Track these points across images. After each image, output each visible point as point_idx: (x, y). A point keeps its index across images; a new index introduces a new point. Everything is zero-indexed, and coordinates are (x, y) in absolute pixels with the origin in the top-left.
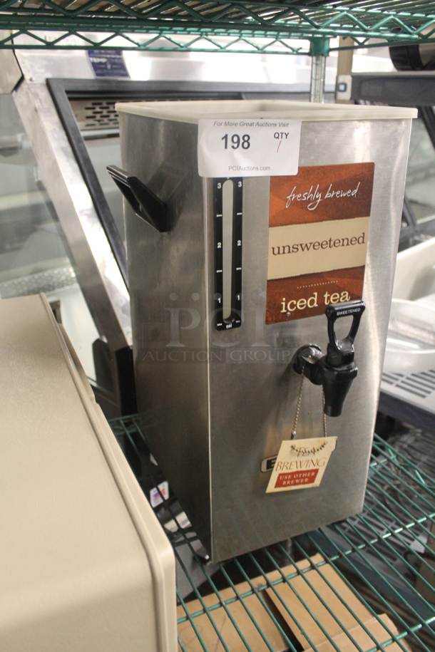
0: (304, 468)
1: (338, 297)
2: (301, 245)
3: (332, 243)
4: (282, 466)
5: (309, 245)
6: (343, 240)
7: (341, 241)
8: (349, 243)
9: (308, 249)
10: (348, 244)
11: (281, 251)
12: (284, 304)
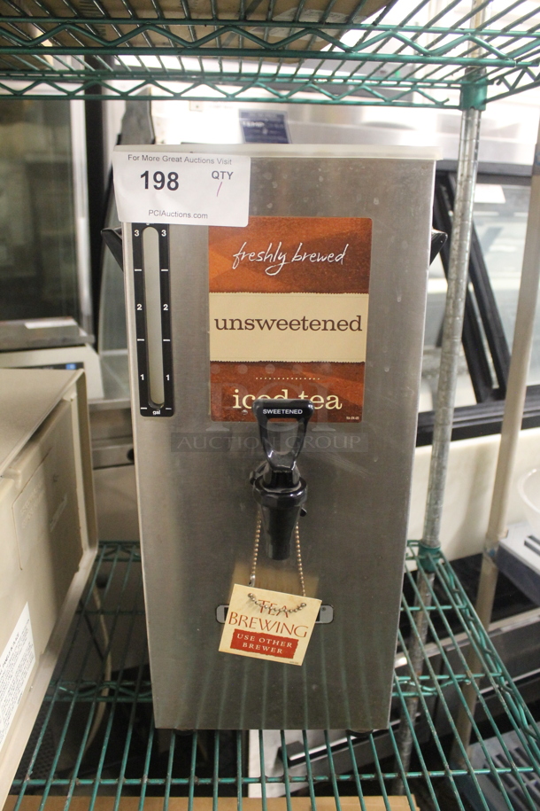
0: (273, 632)
1: (322, 401)
2: (258, 321)
3: (307, 324)
4: (238, 619)
5: (270, 322)
6: (325, 322)
7: (322, 323)
8: (336, 327)
9: (270, 328)
10: (333, 329)
11: (229, 326)
12: (237, 397)
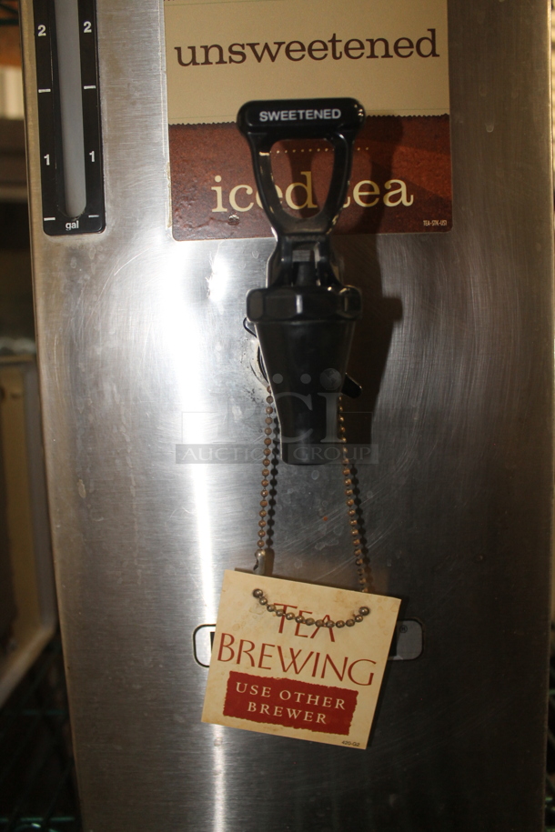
0: (305, 677)
1: (377, 191)
2: (252, 46)
3: (340, 47)
4: (236, 647)
5: (274, 49)
6: (372, 43)
7: (367, 45)
8: (392, 52)
9: (273, 59)
10: (387, 55)
11: (200, 57)
12: (219, 190)
